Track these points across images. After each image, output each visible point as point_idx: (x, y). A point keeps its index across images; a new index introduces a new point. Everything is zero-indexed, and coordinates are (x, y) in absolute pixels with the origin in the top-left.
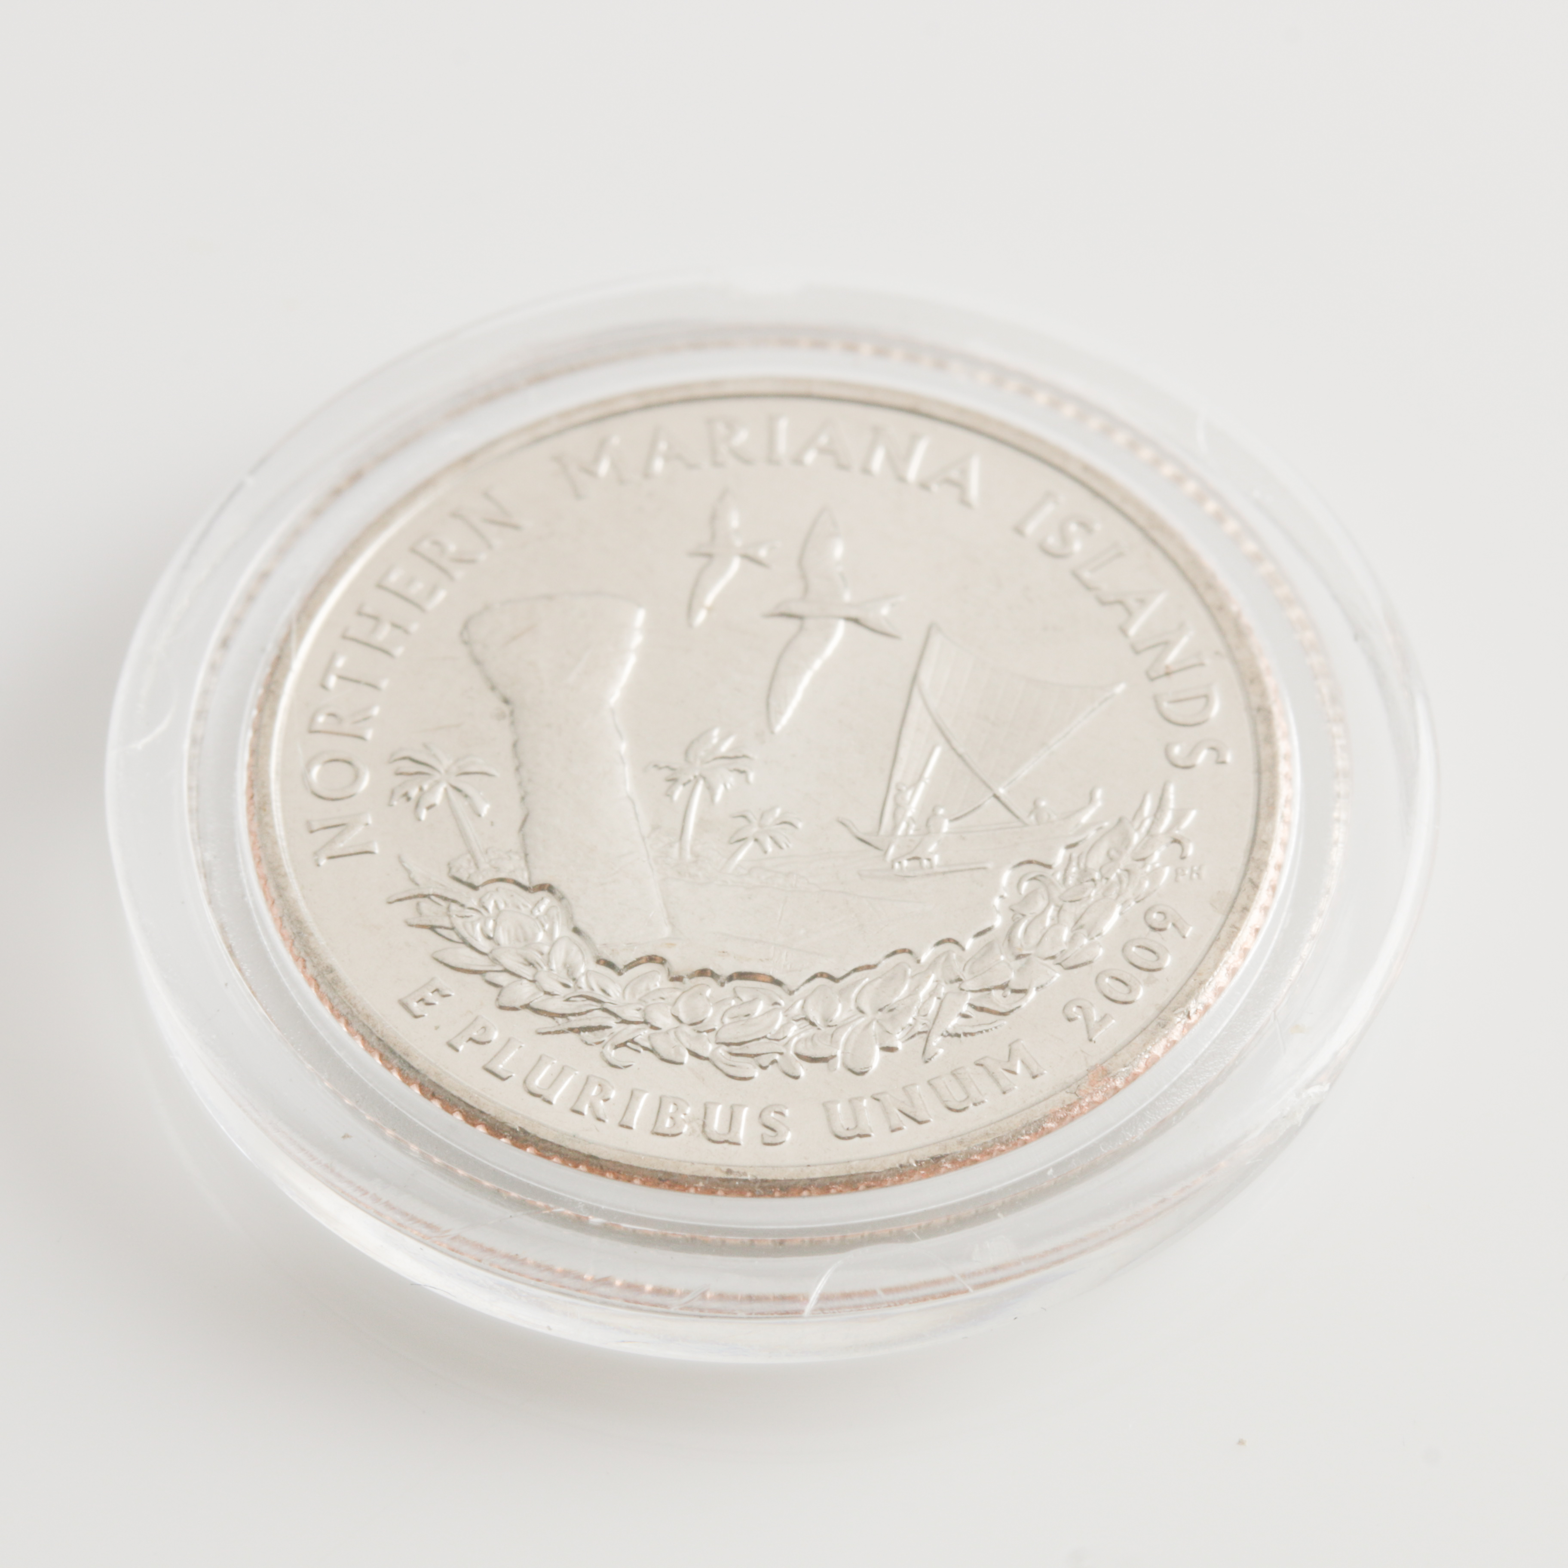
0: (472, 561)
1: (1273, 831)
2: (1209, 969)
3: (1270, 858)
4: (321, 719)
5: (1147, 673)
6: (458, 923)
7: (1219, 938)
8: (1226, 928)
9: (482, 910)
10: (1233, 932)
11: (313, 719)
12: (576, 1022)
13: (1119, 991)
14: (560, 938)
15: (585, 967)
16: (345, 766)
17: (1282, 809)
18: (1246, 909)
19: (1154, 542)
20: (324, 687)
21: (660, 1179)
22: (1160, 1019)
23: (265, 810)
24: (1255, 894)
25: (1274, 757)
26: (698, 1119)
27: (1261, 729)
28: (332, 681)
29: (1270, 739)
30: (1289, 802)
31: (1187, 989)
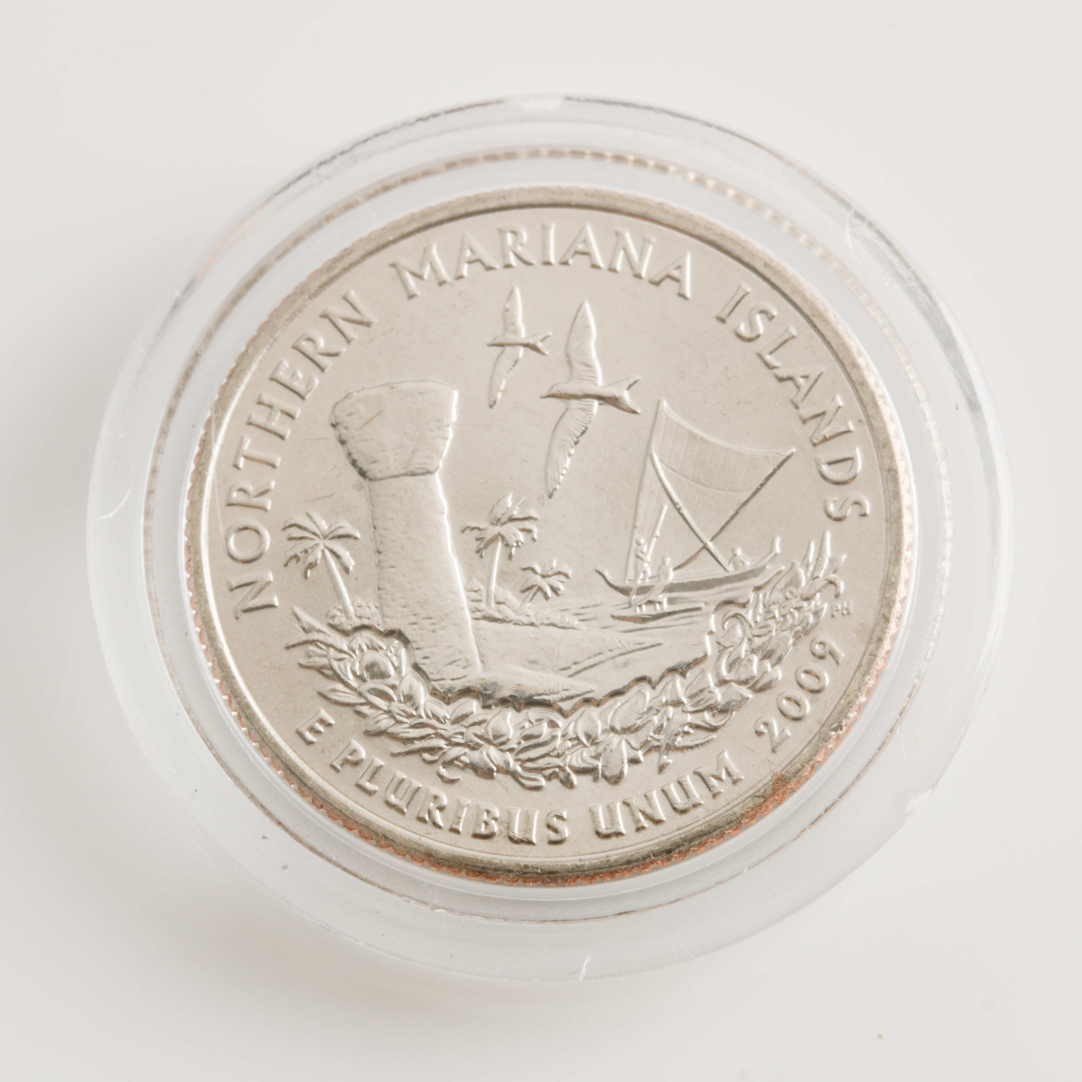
0: (335, 355)
1: (899, 574)
2: (855, 691)
3: (897, 596)
4: (235, 495)
5: (811, 440)
6: (335, 664)
7: (862, 665)
8: (867, 656)
9: (351, 653)
10: (871, 659)
11: (229, 495)
12: (418, 745)
13: (793, 711)
14: (406, 675)
15: (423, 697)
16: (253, 533)
17: (906, 553)
18: (880, 640)
19: (815, 327)
20: (236, 466)
21: (479, 872)
22: (821, 733)
23: (198, 574)
24: (887, 627)
25: (899, 510)
26: (504, 822)
27: (891, 486)
28: (241, 462)
29: (896, 495)
30: (911, 546)
31: (839, 708)
